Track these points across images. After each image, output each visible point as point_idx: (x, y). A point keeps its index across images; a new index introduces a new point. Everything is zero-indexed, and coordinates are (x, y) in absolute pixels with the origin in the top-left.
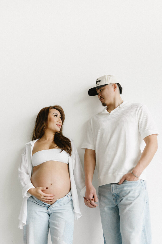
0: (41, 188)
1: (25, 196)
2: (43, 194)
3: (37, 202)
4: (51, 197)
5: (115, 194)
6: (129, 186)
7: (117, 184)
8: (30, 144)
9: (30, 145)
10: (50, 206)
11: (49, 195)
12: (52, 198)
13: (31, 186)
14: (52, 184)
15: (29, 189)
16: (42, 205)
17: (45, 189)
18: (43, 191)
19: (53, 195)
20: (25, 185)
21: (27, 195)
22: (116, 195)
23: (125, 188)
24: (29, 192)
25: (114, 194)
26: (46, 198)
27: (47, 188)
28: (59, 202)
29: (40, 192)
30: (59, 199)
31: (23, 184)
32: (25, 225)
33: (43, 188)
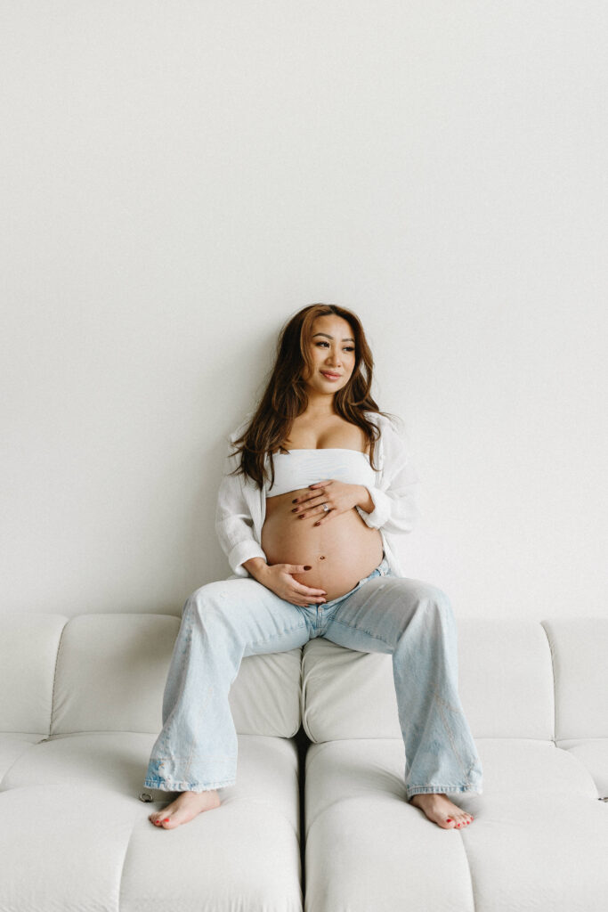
0: (288, 566)
14: (324, 558)
27: (307, 568)
29: (287, 578)
33: (294, 566)
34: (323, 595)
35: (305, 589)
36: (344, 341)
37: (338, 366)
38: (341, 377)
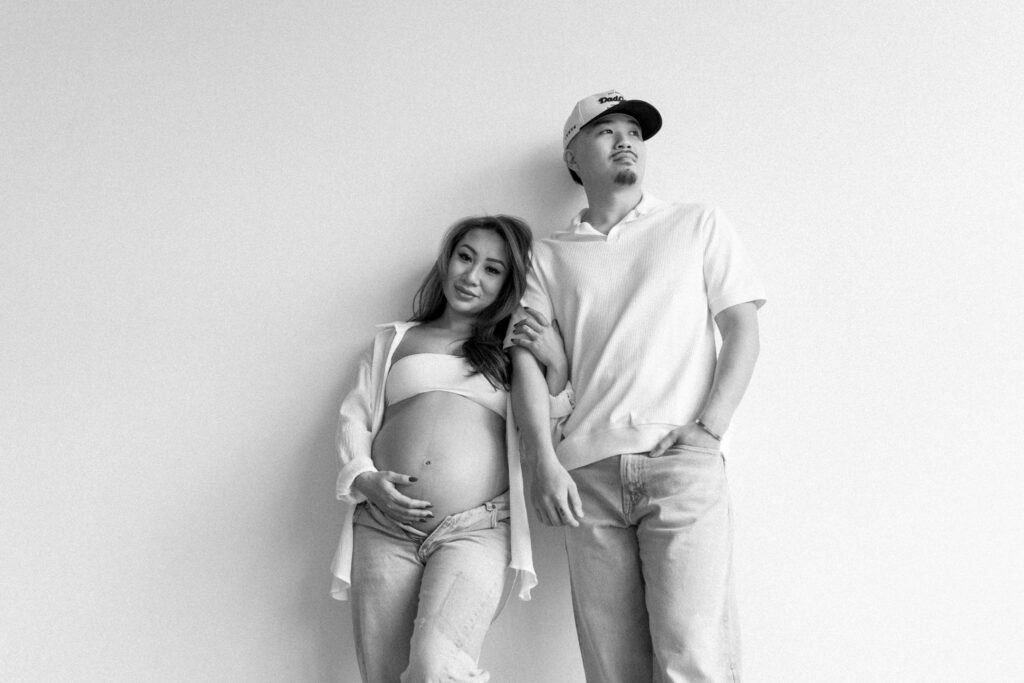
0: (393, 474)
1: (344, 496)
2: (397, 494)
3: (380, 524)
4: (421, 508)
5: (635, 484)
6: (689, 462)
7: (647, 454)
8: (393, 328)
9: (392, 332)
10: (426, 538)
11: (416, 502)
12: (425, 513)
13: (366, 466)
14: (429, 463)
15: (361, 471)
16: (399, 536)
17: (406, 478)
18: (398, 485)
19: (429, 504)
20: (351, 458)
21: (351, 495)
22: (637, 489)
23: (677, 469)
24: (358, 485)
25: (627, 487)
26: (403, 509)
27: (412, 480)
28: (455, 526)
29: (389, 486)
30: (453, 515)
31: (344, 456)
32: (347, 587)
33: (399, 475)
34: (428, 507)
35: (406, 499)
36: (489, 259)
37: (474, 285)
38: (476, 299)
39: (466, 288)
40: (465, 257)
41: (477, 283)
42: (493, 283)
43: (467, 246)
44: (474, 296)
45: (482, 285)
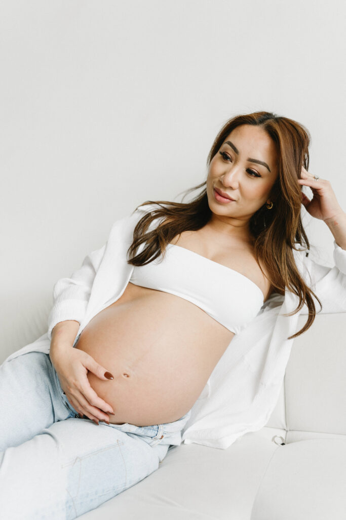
4: (100, 410)
11: (100, 402)
17: (102, 371)
19: (111, 411)
29: (81, 371)
36: (251, 160)
37: (231, 188)
38: (234, 202)
39: (223, 191)
40: (225, 157)
41: (235, 185)
42: (255, 188)
43: (230, 144)
44: (232, 200)
45: (240, 187)
